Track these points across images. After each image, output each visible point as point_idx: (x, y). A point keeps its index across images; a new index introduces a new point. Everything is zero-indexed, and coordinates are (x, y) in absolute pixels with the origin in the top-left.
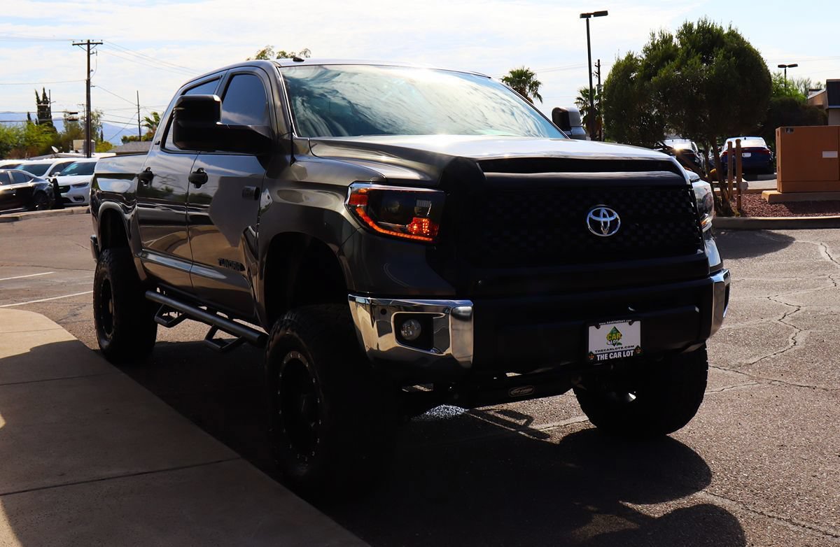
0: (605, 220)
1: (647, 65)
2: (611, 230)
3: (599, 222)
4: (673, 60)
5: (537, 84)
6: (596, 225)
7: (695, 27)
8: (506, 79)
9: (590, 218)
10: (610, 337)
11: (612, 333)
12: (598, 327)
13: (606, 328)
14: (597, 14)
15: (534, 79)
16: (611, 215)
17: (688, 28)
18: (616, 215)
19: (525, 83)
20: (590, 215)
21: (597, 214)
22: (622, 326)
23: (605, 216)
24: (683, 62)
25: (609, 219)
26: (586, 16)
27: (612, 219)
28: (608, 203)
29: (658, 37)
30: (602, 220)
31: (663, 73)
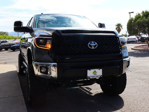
0: (93, 45)
1: (135, 19)
2: (94, 47)
3: (91, 45)
4: (140, 18)
5: (122, 26)
6: (91, 46)
7: (145, 12)
8: (116, 25)
9: (89, 44)
10: (94, 73)
11: (94, 72)
12: (90, 70)
13: (92, 71)
14: (132, 13)
15: (121, 25)
16: (95, 43)
17: (143, 12)
18: (96, 44)
19: (120, 26)
20: (89, 43)
21: (91, 43)
22: (97, 70)
23: (93, 44)
24: (142, 18)
25: (94, 45)
26: (130, 13)
27: (95, 44)
28: (94, 41)
29: (137, 14)
30: (92, 45)
31: (138, 21)
